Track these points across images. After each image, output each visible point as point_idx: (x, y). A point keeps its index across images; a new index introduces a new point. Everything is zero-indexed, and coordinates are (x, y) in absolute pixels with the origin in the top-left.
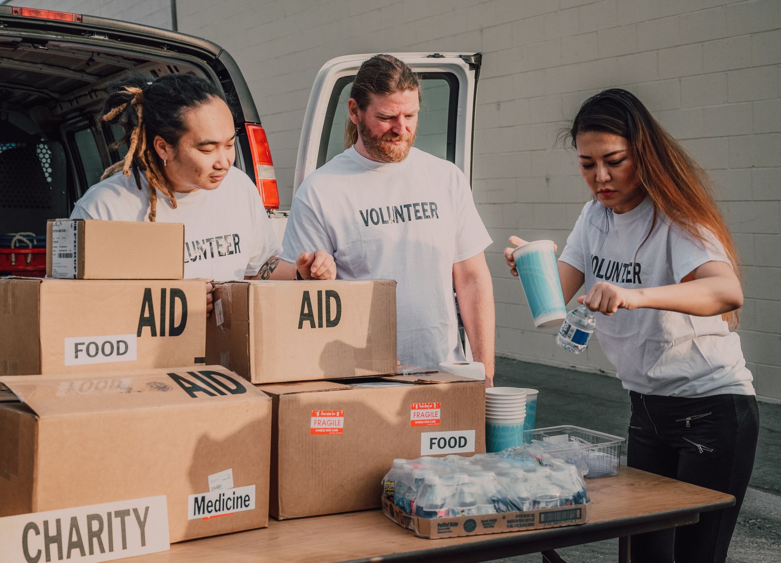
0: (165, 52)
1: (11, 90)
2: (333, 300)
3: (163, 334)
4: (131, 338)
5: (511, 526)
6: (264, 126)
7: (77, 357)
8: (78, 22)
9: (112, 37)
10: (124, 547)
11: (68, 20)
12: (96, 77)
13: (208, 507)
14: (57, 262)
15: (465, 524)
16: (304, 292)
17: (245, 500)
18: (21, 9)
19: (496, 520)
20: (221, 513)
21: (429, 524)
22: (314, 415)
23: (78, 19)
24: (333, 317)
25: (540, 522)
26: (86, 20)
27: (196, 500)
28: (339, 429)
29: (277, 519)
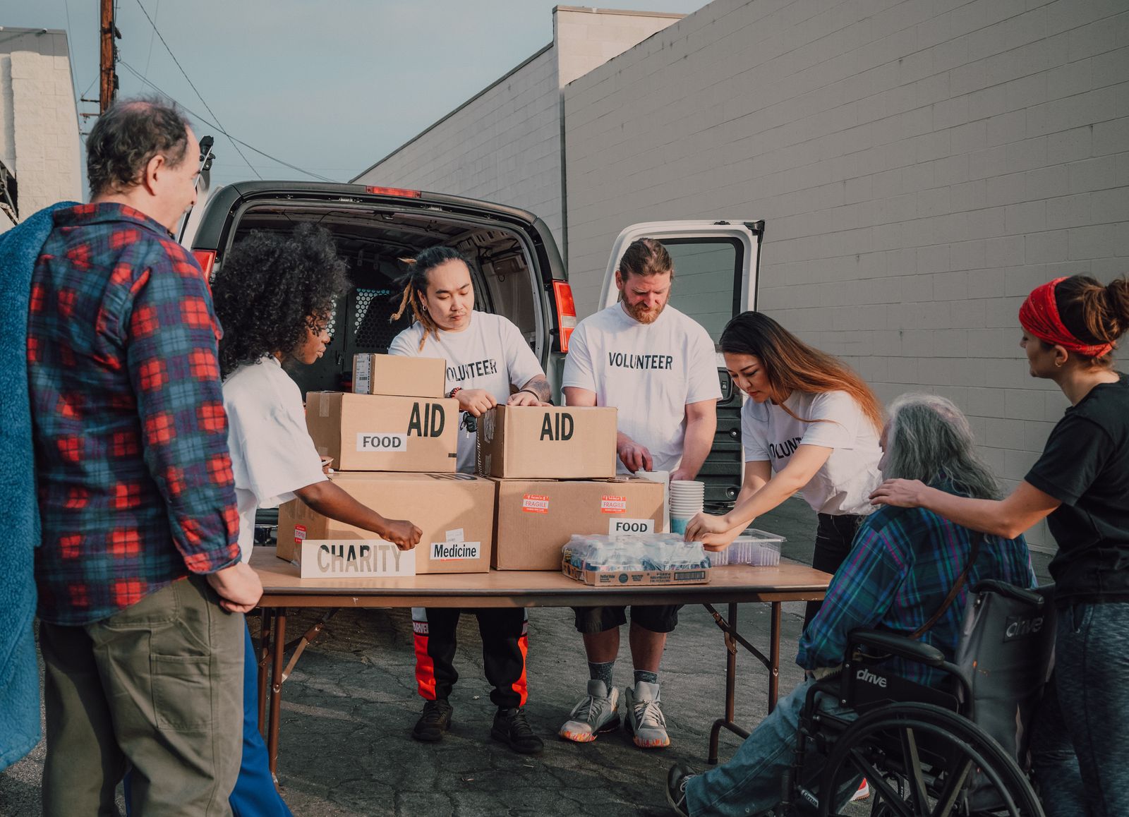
0: (488, 221)
1: (380, 244)
2: (567, 420)
3: (426, 435)
4: (404, 437)
5: (653, 581)
6: (570, 283)
7: (365, 446)
8: (418, 198)
9: (444, 208)
10: (384, 570)
11: (410, 196)
12: (447, 235)
13: (445, 552)
14: (358, 383)
15: (620, 576)
16: (546, 414)
17: (472, 552)
18: (373, 188)
19: (642, 576)
20: (454, 558)
21: (594, 575)
22: (526, 497)
23: (418, 195)
24: (567, 433)
25: (675, 579)
26: (424, 196)
27: (436, 546)
28: (545, 509)
29: (495, 569)
